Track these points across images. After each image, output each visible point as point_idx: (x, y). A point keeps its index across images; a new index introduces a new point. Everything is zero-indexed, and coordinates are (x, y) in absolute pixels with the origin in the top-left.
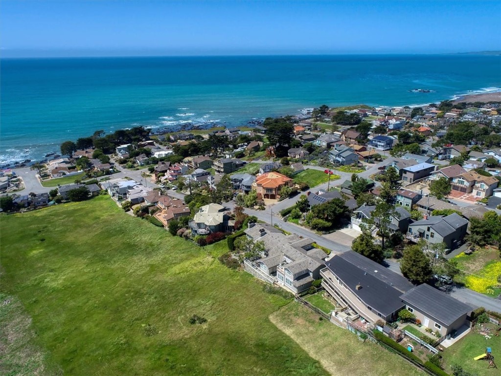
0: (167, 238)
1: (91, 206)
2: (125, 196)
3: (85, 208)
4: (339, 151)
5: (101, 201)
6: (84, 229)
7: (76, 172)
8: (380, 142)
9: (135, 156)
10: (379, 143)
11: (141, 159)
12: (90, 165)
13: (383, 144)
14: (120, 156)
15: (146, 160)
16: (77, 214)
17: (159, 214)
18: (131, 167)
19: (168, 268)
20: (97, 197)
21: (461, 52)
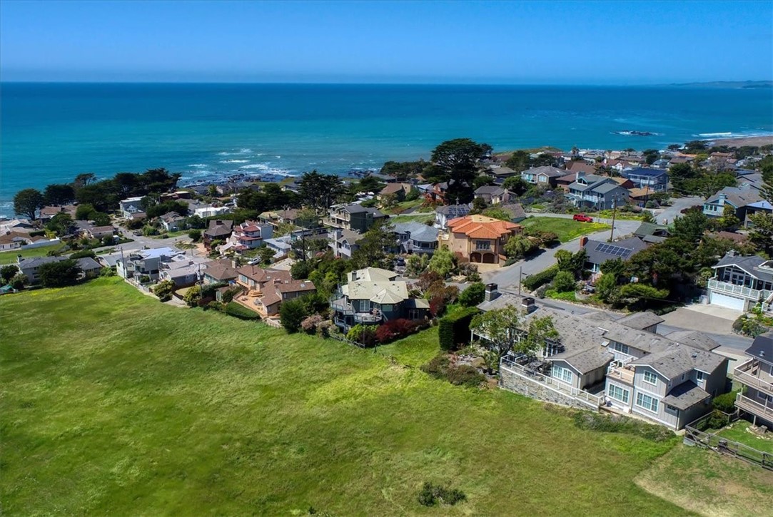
0: (278, 338)
1: (87, 294)
2: (154, 275)
3: (74, 298)
4: (589, 183)
5: (105, 286)
6: (82, 332)
7: (48, 241)
8: (644, 178)
9: (158, 216)
10: (643, 181)
11: (172, 220)
12: (73, 229)
13: (652, 183)
14: (128, 216)
15: (180, 221)
16: (61, 308)
17: (243, 297)
18: (153, 233)
19: (305, 391)
20: (95, 280)
21: (676, 83)
